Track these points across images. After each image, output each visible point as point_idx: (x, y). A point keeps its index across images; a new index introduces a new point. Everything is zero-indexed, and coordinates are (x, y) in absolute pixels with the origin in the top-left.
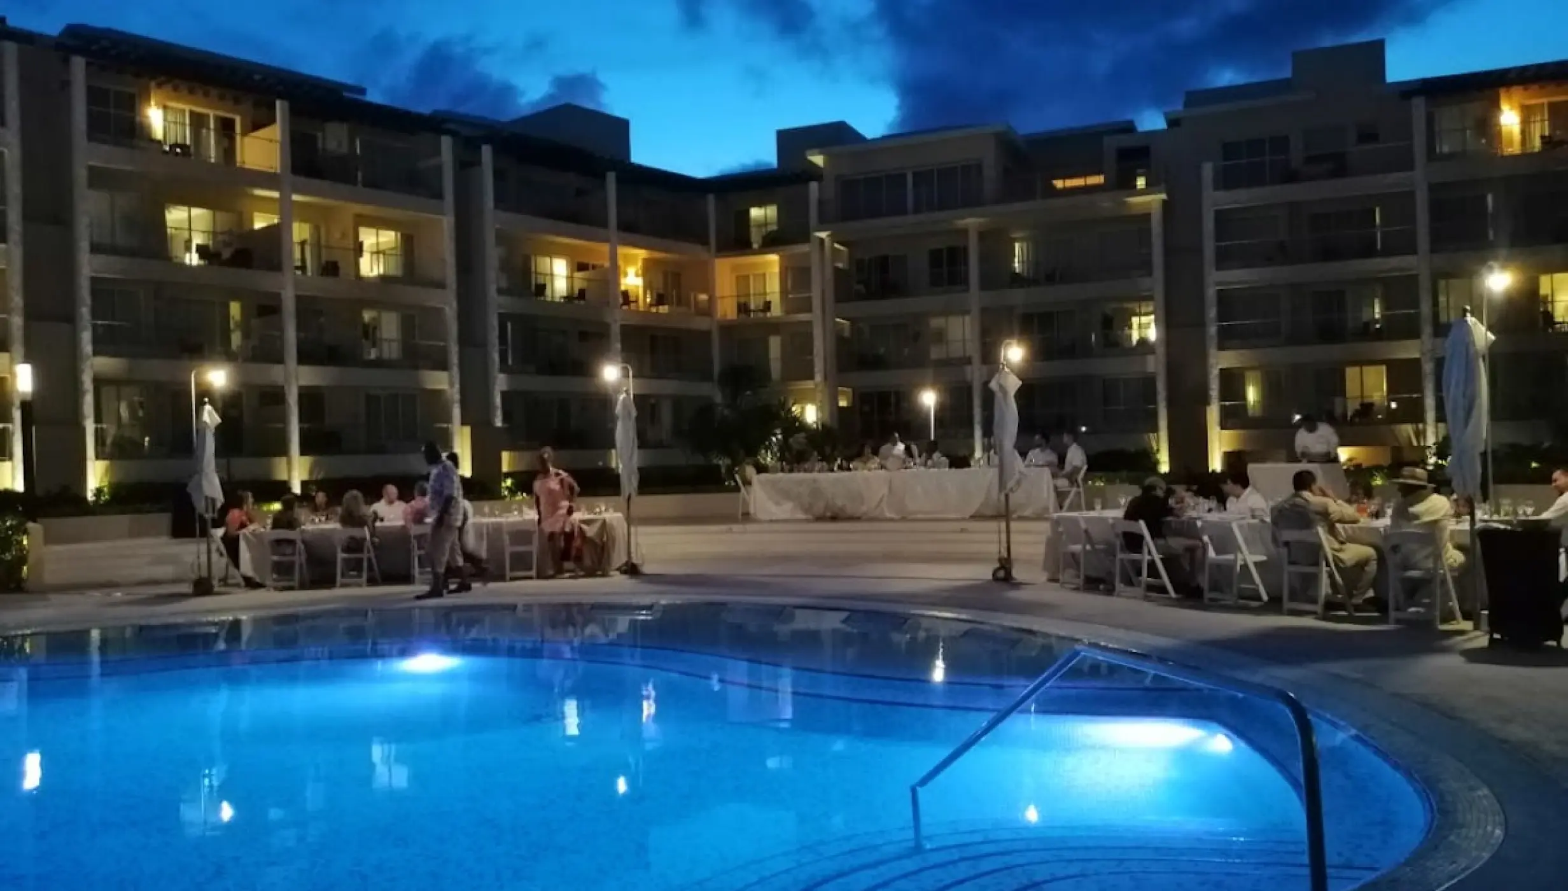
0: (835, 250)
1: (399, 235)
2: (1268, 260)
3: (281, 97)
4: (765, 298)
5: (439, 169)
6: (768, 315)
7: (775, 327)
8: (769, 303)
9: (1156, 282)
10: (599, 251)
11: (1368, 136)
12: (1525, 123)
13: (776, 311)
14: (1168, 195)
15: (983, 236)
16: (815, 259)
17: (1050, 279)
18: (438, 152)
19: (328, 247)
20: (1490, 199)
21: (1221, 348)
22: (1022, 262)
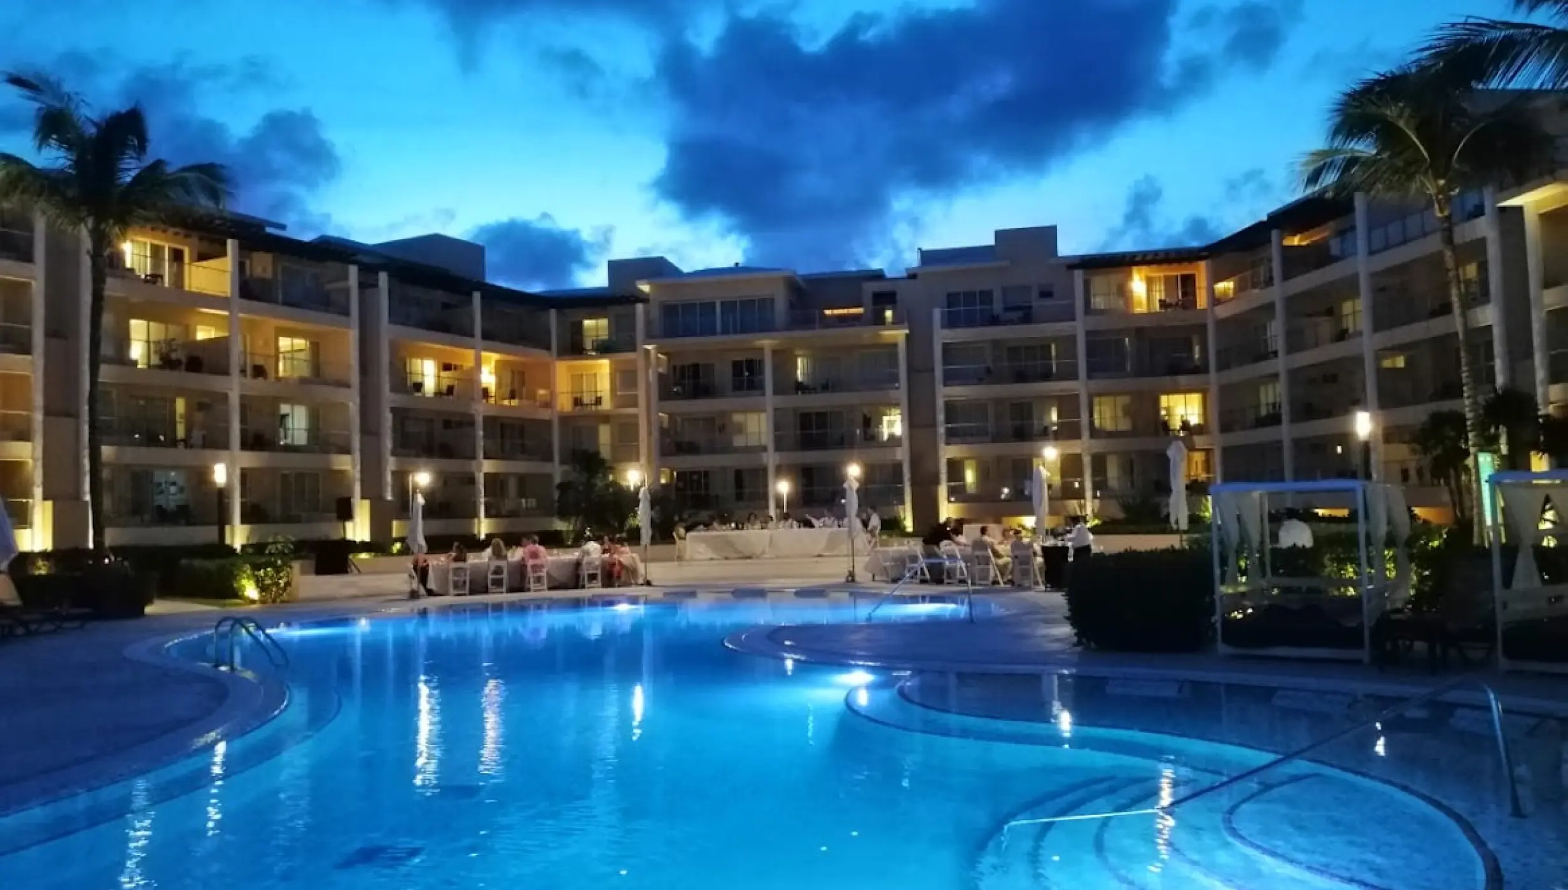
0: (658, 358)
1: (308, 343)
2: (980, 381)
3: (233, 237)
4: (596, 394)
5: (347, 292)
6: (599, 408)
7: (606, 418)
8: (600, 398)
9: (901, 392)
10: (466, 357)
11: (1046, 294)
12: (1149, 291)
13: (607, 405)
14: (910, 329)
15: (775, 353)
16: (641, 364)
17: (825, 388)
18: (346, 277)
19: (252, 354)
20: (1127, 340)
21: (948, 444)
22: (803, 374)
